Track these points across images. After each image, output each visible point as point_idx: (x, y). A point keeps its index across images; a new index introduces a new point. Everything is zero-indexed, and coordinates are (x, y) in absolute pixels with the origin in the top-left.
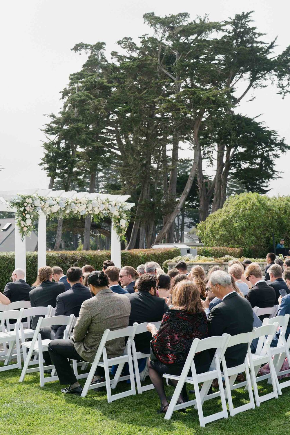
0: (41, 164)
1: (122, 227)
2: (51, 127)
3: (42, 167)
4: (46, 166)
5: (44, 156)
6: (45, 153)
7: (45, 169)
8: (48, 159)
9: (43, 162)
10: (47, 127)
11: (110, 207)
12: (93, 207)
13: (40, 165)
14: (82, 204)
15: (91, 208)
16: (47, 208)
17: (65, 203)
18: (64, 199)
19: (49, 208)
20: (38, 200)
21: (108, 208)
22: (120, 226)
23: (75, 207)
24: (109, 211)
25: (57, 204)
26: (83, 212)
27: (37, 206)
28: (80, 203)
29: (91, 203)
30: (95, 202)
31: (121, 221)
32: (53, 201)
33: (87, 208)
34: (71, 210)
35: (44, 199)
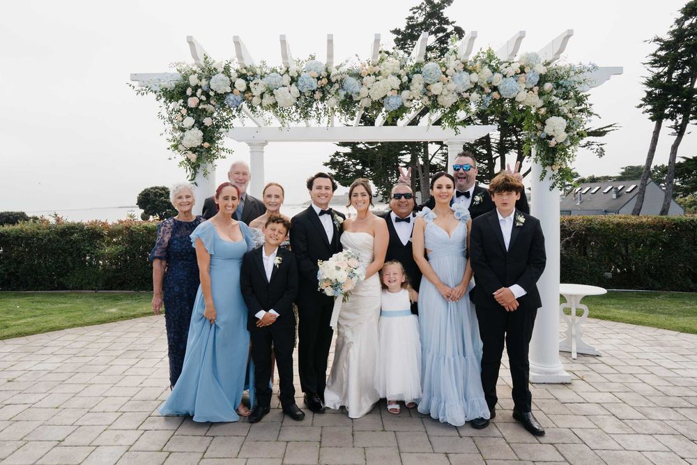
0: (641, 106)
2: (659, 56)
3: (642, 109)
4: (649, 107)
5: (645, 95)
6: (647, 92)
7: (647, 111)
8: (650, 99)
9: (643, 102)
10: (653, 58)
13: (638, 107)
15: (421, 87)
16: (262, 96)
17: (318, 79)
18: (314, 67)
19: (267, 96)
20: (222, 76)
21: (491, 83)
22: (545, 139)
23: (357, 89)
24: (499, 93)
25: (291, 84)
26: (391, 99)
27: (219, 92)
28: (375, 74)
29: (421, 73)
30: (430, 68)
31: (548, 121)
32: (282, 75)
33: (408, 88)
34: (342, 97)
35: (251, 73)
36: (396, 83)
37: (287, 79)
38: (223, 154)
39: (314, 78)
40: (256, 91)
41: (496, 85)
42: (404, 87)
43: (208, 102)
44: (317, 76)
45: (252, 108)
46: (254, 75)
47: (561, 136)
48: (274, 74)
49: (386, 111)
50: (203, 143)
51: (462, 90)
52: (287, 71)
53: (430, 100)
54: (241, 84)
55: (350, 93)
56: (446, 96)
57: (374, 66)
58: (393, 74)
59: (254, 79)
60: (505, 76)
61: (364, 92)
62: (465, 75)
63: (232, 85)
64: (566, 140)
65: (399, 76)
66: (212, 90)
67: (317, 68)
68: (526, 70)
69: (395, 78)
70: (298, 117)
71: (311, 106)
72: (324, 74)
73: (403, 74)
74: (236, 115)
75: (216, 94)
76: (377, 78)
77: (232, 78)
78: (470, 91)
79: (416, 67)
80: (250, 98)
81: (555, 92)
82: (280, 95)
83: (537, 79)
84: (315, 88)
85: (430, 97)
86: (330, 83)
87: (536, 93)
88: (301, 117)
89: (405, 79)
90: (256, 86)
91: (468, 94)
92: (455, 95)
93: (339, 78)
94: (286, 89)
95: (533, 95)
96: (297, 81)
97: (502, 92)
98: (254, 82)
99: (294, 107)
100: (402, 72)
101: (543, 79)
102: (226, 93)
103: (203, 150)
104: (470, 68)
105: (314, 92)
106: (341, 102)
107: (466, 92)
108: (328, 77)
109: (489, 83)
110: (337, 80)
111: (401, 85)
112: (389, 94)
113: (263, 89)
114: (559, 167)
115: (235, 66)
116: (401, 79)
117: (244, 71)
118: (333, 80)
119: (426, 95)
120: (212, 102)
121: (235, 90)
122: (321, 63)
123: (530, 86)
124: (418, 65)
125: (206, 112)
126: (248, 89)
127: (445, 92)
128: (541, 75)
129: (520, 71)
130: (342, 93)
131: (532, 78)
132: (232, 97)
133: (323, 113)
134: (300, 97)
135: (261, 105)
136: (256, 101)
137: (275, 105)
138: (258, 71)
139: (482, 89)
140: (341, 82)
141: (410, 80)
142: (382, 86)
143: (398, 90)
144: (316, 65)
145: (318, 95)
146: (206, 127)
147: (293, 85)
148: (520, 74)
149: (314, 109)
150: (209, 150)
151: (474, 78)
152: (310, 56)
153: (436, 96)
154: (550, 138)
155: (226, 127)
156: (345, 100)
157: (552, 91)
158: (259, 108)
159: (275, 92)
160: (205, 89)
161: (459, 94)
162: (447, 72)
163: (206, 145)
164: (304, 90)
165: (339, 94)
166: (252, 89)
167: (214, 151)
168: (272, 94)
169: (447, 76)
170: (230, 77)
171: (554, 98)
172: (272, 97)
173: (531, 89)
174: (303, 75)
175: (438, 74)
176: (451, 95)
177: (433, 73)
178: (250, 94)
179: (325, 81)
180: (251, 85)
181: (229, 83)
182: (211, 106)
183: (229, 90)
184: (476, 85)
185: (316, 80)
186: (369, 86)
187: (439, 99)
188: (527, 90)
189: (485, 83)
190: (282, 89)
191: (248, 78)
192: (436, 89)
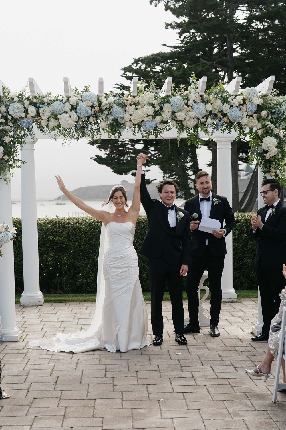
1: (268, 156)
11: (226, 108)
12: (173, 113)
14: (138, 107)
15: (170, 114)
16: (49, 120)
17: (92, 107)
18: (88, 98)
19: (53, 120)
20: (17, 104)
21: (222, 111)
22: (262, 153)
23: (121, 115)
24: (228, 118)
25: (71, 110)
26: (148, 123)
27: (16, 117)
28: (135, 104)
29: (170, 104)
30: (176, 100)
31: (264, 140)
32: (64, 104)
33: (160, 115)
34: (110, 121)
35: (40, 101)
36: (151, 111)
37: (68, 107)
38: (19, 164)
39: (89, 107)
40: (45, 116)
41: (225, 112)
42: (156, 114)
43: (6, 124)
44: (91, 105)
45: (41, 128)
46: (43, 103)
47: (274, 151)
48: (58, 102)
49: (144, 131)
50: (4, 156)
51: (199, 116)
52: (68, 100)
53: (177, 123)
54: (32, 110)
55: (116, 118)
56: (188, 120)
57: (134, 97)
58: (149, 104)
59: (42, 107)
60: (231, 106)
61: (127, 117)
62: (202, 106)
63: (26, 111)
64: (277, 154)
65: (153, 106)
66: (10, 115)
67: (91, 98)
68: (247, 102)
69: (150, 108)
70: (76, 136)
71: (87, 128)
72: (96, 103)
73: (156, 104)
74: (28, 134)
75: (13, 118)
76: (137, 107)
77: (25, 105)
78: (206, 117)
79: (166, 99)
80: (39, 121)
81: (270, 117)
82: (63, 120)
83: (255, 109)
84: (90, 114)
85: (177, 121)
86: (101, 110)
87: (255, 118)
88: (79, 135)
89: (158, 108)
90: (44, 112)
91: (204, 120)
92: (195, 119)
93: (108, 106)
94: (68, 115)
95: (253, 120)
96: (76, 108)
97: (229, 118)
98: (43, 109)
99: (73, 128)
100: (155, 102)
101: (260, 108)
102: (21, 118)
103: (3, 162)
104: (205, 100)
105: (89, 117)
106: (109, 125)
107: (203, 118)
108: (100, 105)
109: (221, 112)
110: (106, 108)
111: (154, 112)
112: (146, 119)
113: (50, 114)
114: (274, 174)
115: (27, 95)
116: (154, 108)
117: (35, 100)
118: (104, 108)
119: (174, 120)
120: (10, 124)
121: (28, 115)
122: (94, 95)
123: (250, 114)
124: (167, 97)
125: (6, 131)
126: (38, 114)
127: (188, 118)
128: (258, 106)
129: (242, 103)
130: (111, 118)
131: (251, 109)
132: (25, 120)
133: (96, 132)
134: (78, 121)
135: (48, 126)
136: (44, 123)
137: (59, 126)
138: (45, 100)
139: (216, 115)
140: (110, 109)
141: (161, 108)
142: (140, 114)
143: (153, 116)
144: (90, 96)
145: (92, 119)
146: (6, 144)
147: (73, 111)
148: (242, 105)
149: (89, 129)
150: (7, 161)
151: (209, 107)
152: (85, 87)
153: (182, 121)
154: (266, 152)
155: (21, 143)
156: (112, 124)
157: (267, 117)
158: (46, 128)
159: (59, 116)
160: (5, 114)
161: (198, 119)
162: (189, 103)
163: (6, 157)
164: (82, 116)
165: (108, 119)
166: (41, 115)
167: (11, 163)
168: (57, 118)
169: (188, 106)
170: (24, 105)
171: (267, 123)
172: (57, 120)
173: (252, 116)
174: (81, 103)
175: (181, 105)
176: (192, 120)
177: (178, 105)
178: (39, 118)
179: (97, 109)
180: (41, 111)
181: (23, 109)
182: (9, 127)
183: (23, 115)
184: (211, 112)
185: (90, 108)
186: (131, 113)
187: (184, 123)
188: (248, 117)
189: (217, 111)
190: (64, 114)
191: (38, 105)
192: (180, 116)
